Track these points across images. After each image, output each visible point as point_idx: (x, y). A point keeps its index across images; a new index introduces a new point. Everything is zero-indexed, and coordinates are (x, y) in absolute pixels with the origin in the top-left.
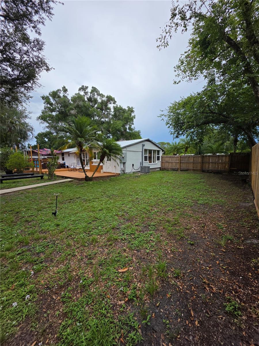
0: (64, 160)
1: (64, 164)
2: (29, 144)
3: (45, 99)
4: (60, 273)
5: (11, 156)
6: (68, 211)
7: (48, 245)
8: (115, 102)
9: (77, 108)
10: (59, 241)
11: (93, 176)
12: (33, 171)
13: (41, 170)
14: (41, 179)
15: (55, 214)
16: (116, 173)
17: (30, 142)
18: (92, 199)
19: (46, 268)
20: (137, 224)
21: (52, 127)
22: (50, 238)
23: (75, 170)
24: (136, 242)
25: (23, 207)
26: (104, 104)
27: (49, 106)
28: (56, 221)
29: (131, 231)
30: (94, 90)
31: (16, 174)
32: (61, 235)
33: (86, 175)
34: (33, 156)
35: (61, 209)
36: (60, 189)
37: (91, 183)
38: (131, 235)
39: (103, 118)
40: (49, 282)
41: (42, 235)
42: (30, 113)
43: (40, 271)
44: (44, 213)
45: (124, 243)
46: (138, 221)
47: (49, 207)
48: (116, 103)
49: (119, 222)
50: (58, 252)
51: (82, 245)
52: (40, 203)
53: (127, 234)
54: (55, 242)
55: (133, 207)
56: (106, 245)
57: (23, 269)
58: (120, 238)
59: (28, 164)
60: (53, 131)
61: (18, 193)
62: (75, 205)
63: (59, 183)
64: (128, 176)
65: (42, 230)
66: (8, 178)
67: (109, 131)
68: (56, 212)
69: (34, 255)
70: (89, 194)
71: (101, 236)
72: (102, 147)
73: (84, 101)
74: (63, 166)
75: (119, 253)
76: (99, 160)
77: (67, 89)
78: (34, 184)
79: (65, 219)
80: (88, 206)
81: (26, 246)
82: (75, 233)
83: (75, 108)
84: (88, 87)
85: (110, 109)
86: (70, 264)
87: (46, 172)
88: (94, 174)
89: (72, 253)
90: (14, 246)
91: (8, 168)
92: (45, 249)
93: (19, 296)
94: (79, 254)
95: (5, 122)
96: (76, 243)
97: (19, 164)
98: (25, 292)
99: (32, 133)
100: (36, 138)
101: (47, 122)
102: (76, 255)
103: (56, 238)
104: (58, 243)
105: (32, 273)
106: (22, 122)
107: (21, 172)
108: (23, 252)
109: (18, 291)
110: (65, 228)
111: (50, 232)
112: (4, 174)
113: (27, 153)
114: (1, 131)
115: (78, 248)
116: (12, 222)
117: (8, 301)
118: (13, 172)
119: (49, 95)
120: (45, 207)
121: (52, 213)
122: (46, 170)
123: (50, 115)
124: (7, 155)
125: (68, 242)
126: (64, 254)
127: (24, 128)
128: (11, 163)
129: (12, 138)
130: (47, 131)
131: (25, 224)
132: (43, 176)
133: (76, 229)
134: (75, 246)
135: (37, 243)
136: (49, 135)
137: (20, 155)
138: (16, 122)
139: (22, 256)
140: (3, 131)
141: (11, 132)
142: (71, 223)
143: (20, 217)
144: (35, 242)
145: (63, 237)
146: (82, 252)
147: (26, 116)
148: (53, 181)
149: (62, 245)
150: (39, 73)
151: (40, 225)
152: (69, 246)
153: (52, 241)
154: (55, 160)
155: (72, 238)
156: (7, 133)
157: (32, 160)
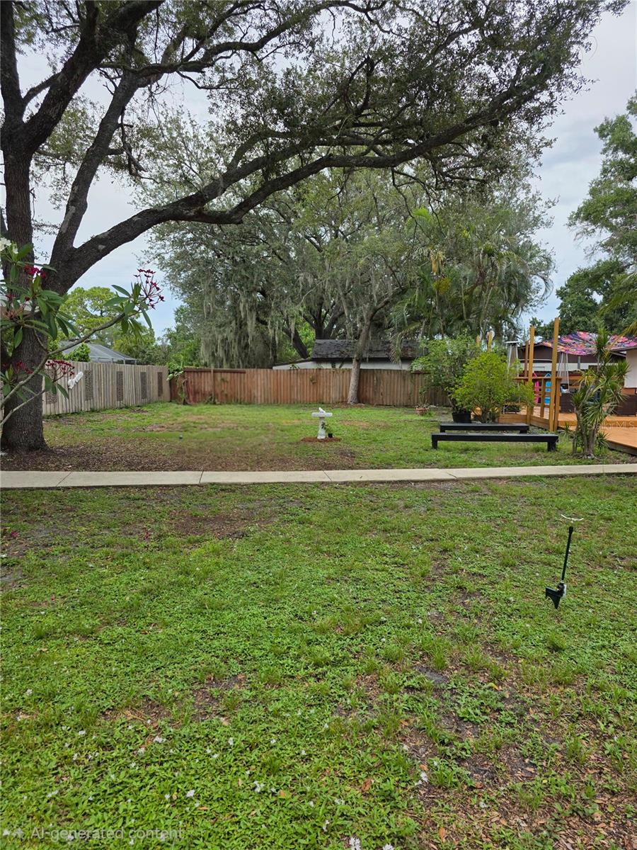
2: (534, 322)
5: (472, 363)
6: (612, 604)
7: (499, 710)
10: (542, 715)
12: (529, 418)
13: (556, 417)
14: (549, 449)
15: (555, 596)
17: (535, 311)
19: (468, 790)
21: (624, 241)
22: (511, 685)
25: (465, 538)
27: (621, 155)
28: (552, 629)
31: (479, 423)
32: (555, 694)
34: (534, 362)
35: (589, 584)
36: (606, 503)
41: (491, 660)
42: (551, 204)
43: (446, 790)
44: (519, 581)
47: (545, 564)
50: (524, 757)
51: (633, 791)
52: (519, 539)
54: (528, 710)
57: (406, 747)
59: (514, 391)
60: (626, 259)
61: (465, 487)
63: (608, 475)
65: (497, 641)
66: (455, 433)
68: (561, 592)
69: (448, 717)
78: (519, 465)
79: (593, 635)
81: (436, 672)
82: (617, 714)
86: (555, 840)
87: (567, 424)
89: (578, 797)
90: (407, 656)
91: (459, 403)
92: (486, 717)
93: (371, 825)
94: (609, 823)
95: (471, 253)
96: (610, 765)
97: (490, 391)
98: (389, 826)
99: (544, 280)
100: (561, 294)
101: (607, 226)
102: (590, 820)
103: (536, 697)
104: (534, 721)
105: (424, 779)
106: (521, 243)
107: (493, 419)
108: (421, 690)
109: (374, 811)
110: (582, 673)
111: (521, 661)
112: (448, 419)
113: (522, 351)
114: (458, 286)
115: (613, 792)
116: (423, 576)
117: (345, 819)
118: (472, 417)
119: (628, 108)
120: (530, 558)
121: (547, 589)
122: (569, 418)
123: (620, 192)
124: (461, 360)
125: (576, 742)
126: (545, 781)
127: (523, 265)
128: (468, 387)
129: (485, 306)
130: (603, 260)
131: (452, 598)
132: (556, 439)
133: (628, 699)
134: (600, 773)
135: (468, 680)
136: (608, 277)
137: (496, 360)
138: (500, 247)
139: (415, 699)
140: (464, 285)
141: (484, 284)
142: (614, 666)
143: (448, 569)
144: (464, 675)
145: (561, 707)
146: (623, 824)
147: (536, 220)
148: (589, 464)
149: (548, 738)
150: (586, 35)
151: (496, 619)
152: (574, 759)
153: (518, 702)
154: (609, 375)
155: (595, 732)
156: (473, 288)
157: (531, 378)
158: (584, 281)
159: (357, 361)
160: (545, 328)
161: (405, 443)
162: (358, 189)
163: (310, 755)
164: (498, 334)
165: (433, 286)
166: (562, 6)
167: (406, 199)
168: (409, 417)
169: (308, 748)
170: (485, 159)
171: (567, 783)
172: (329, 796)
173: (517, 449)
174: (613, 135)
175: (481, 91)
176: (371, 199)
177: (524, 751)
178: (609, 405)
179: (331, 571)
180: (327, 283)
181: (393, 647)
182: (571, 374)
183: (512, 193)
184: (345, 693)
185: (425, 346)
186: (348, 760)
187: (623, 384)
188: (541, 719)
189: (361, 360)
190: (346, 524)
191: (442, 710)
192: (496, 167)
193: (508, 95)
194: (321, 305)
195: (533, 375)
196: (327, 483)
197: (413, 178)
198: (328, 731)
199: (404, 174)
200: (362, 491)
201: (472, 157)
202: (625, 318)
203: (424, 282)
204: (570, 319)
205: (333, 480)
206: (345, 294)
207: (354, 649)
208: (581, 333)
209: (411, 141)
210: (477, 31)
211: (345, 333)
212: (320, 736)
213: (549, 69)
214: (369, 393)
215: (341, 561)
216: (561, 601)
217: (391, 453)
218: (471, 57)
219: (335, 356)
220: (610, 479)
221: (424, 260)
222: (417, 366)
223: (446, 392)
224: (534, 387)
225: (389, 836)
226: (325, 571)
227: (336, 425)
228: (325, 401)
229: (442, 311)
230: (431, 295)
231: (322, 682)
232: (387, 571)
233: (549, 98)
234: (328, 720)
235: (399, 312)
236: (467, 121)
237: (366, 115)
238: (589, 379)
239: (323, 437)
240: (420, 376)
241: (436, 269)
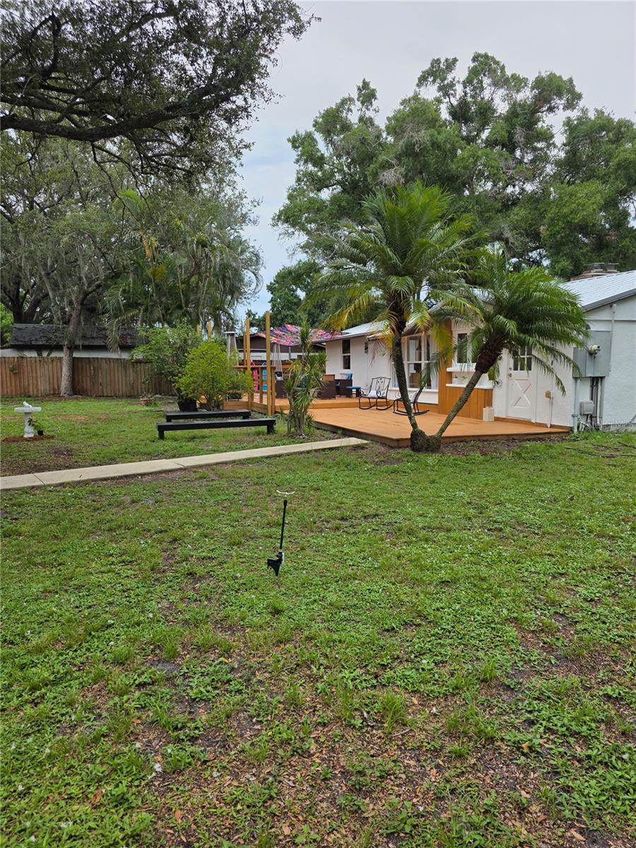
0: (349, 368)
1: (349, 381)
2: (249, 314)
3: (302, 144)
4: (239, 807)
5: (194, 353)
6: (322, 562)
7: (229, 681)
8: (573, 98)
9: (404, 160)
10: (266, 674)
11: (444, 435)
12: (250, 404)
13: (273, 402)
14: (268, 432)
15: (275, 564)
16: (554, 423)
17: (249, 303)
18: (424, 528)
19: (201, 765)
20: (611, 693)
21: (318, 245)
22: (239, 655)
23: (380, 403)
24: (593, 787)
25: (194, 525)
26: (520, 120)
27: (310, 167)
28: (274, 596)
29: (573, 719)
30: (484, 65)
31: (204, 411)
32: (276, 652)
33: (414, 425)
34: (252, 351)
35: (303, 549)
36: (315, 476)
37: (432, 459)
38: (572, 740)
39: (511, 181)
40: (198, 827)
41: (221, 636)
42: (256, 203)
43: (181, 772)
44: (245, 557)
45: (525, 769)
46: (625, 674)
47: (267, 537)
48: (582, 103)
49: (522, 659)
50: (252, 717)
51: (339, 718)
52: (244, 518)
53: (548, 729)
54: (254, 674)
55: (611, 600)
56: (435, 750)
57: (138, 745)
58: (510, 736)
59: (235, 379)
60: (320, 261)
61: (193, 475)
62: (353, 544)
63: (316, 451)
64: (613, 441)
65: (227, 617)
66: (181, 422)
67: (536, 236)
68: (280, 560)
69: (181, 702)
70: (413, 507)
71: (426, 699)
72: (490, 309)
73: (434, 122)
74: (342, 389)
75: (486, 812)
76: (472, 367)
77: (374, 90)
78: (243, 448)
79: (307, 593)
80: (399, 557)
81: (168, 662)
82: (326, 656)
83: (399, 158)
84: (455, 60)
85: (547, 136)
86: (280, 782)
87: (282, 408)
88: (447, 423)
89: (298, 737)
90: (137, 654)
91: (184, 393)
92: (217, 691)
93: (103, 836)
94: (322, 752)
95: (185, 242)
96: (322, 701)
97: (213, 379)
98: (122, 829)
99: (255, 275)
100: (270, 288)
101: (303, 230)
102: (307, 754)
103: (261, 659)
104: (260, 682)
105: (158, 770)
106: (232, 237)
107: (218, 406)
108: (153, 683)
109: (106, 820)
110: (299, 628)
111: (248, 630)
112: (174, 409)
113: (240, 341)
114: (175, 275)
115: (324, 723)
116: (152, 569)
117: (74, 840)
118: (198, 406)
119: (314, 126)
120: (254, 534)
121: (268, 560)
122: (283, 403)
123: (311, 201)
124: (183, 349)
125: (295, 690)
126: (269, 734)
127: (235, 259)
128: (191, 376)
129: (202, 295)
130: (303, 261)
131: (183, 585)
132: (273, 422)
133: (334, 641)
134: (314, 711)
135: (200, 661)
136: (309, 276)
137: (216, 350)
138: (212, 239)
139: (147, 694)
140: (181, 274)
141: (199, 274)
142: (323, 615)
143: (178, 558)
144: (196, 657)
145: (281, 663)
146: (333, 748)
147: (244, 217)
148: (301, 443)
149: (272, 693)
150: (272, 51)
151: (225, 597)
152: (293, 705)
153: (246, 669)
154: (312, 364)
155: (310, 676)
156: (190, 278)
157: (249, 367)
158: (288, 278)
159: (69, 348)
160: (259, 320)
161: (129, 435)
162: (54, 158)
163: (29, 788)
164: (217, 325)
165: (149, 272)
166: (250, 18)
167: (110, 178)
168: (133, 408)
169: (26, 781)
170: (189, 150)
171: (288, 729)
172: (53, 824)
173: (241, 434)
174: (303, 148)
175: (180, 81)
176: (70, 172)
177: (252, 711)
178: (313, 390)
179: (48, 583)
180: (23, 259)
181: (122, 648)
182: (284, 363)
183: (220, 187)
184: (69, 710)
185: (145, 334)
186: (75, 778)
187: (324, 371)
188: (266, 678)
189: (73, 348)
190: (65, 529)
191: (174, 698)
192: (201, 160)
193: (206, 91)
194: (18, 284)
195: (252, 364)
196: (38, 487)
197: (117, 157)
198: (49, 756)
199: (107, 151)
200: (82, 491)
201: (177, 146)
202: (324, 313)
203: (138, 269)
204: (280, 312)
205: (46, 483)
206: (48, 274)
207: (77, 662)
208: (289, 326)
209: (110, 117)
210: (171, 18)
211: (52, 317)
212: (41, 764)
213: (242, 75)
214: (87, 383)
215: (60, 570)
216: (281, 568)
217: (115, 447)
218: (167, 44)
219: (41, 343)
220: (317, 454)
221: (135, 245)
222: (138, 354)
223: (170, 381)
224: (252, 375)
225: (123, 839)
226: (40, 585)
227: (47, 420)
228: (31, 393)
229: (160, 298)
230: (147, 281)
231: (41, 706)
232: (114, 572)
233: (244, 103)
234: (50, 744)
235: (114, 297)
236: (168, 109)
237: (56, 79)
238: (296, 367)
239: (32, 435)
240: (142, 364)
241: (151, 255)
